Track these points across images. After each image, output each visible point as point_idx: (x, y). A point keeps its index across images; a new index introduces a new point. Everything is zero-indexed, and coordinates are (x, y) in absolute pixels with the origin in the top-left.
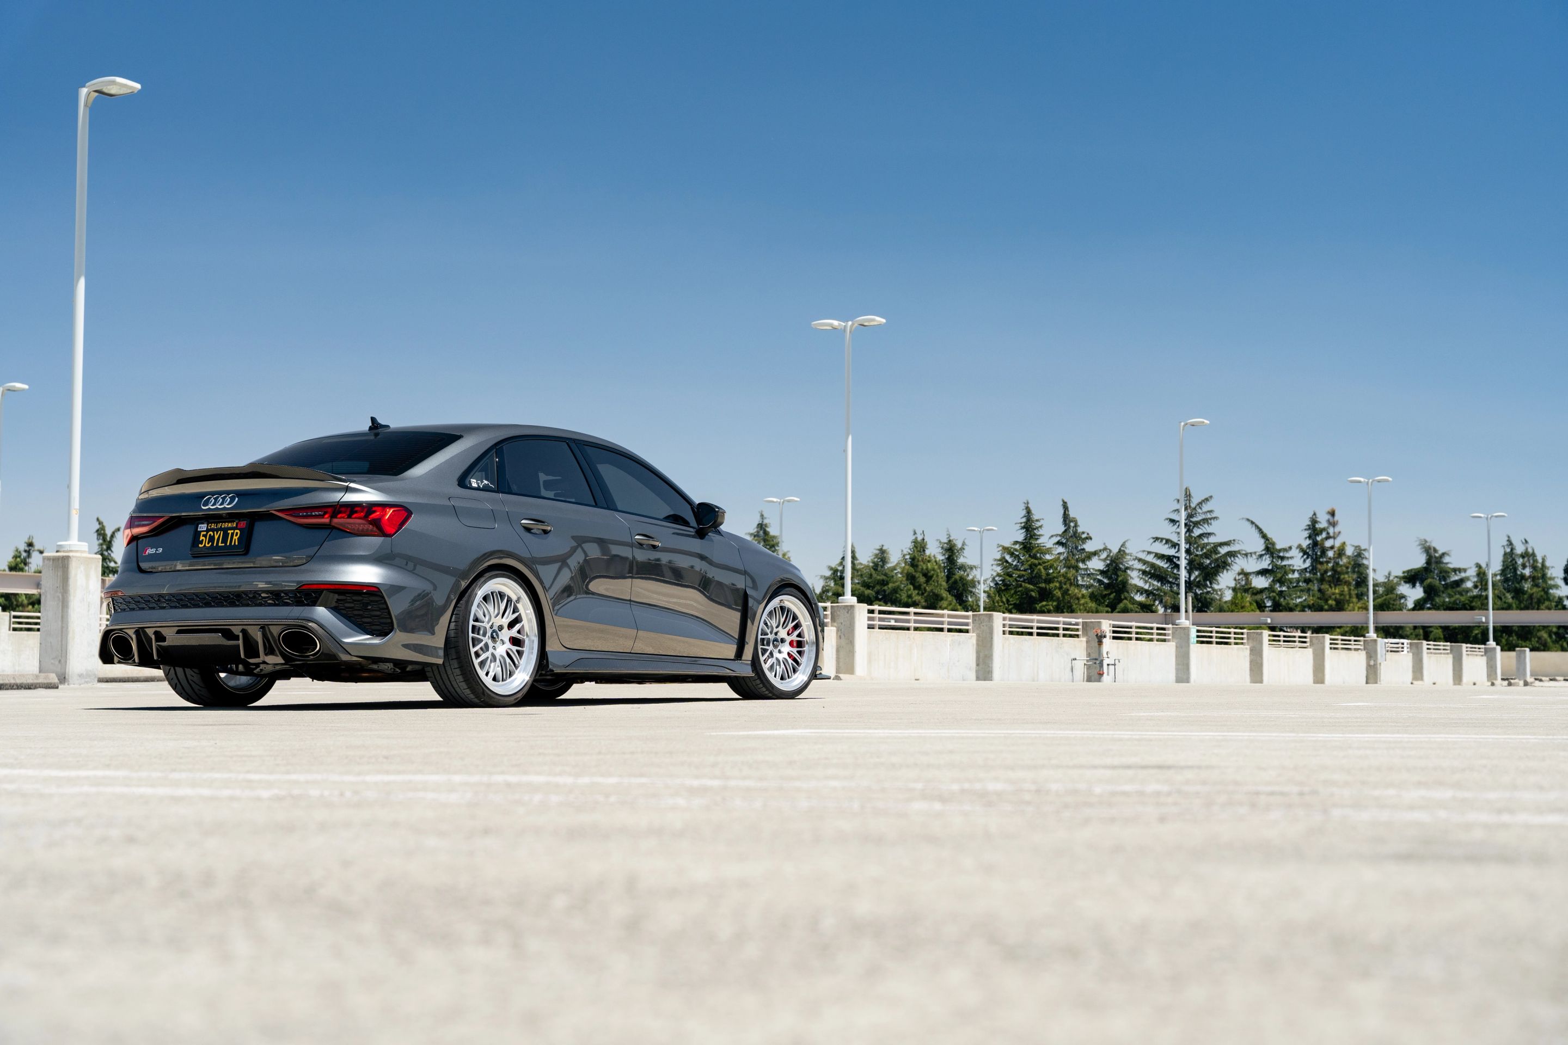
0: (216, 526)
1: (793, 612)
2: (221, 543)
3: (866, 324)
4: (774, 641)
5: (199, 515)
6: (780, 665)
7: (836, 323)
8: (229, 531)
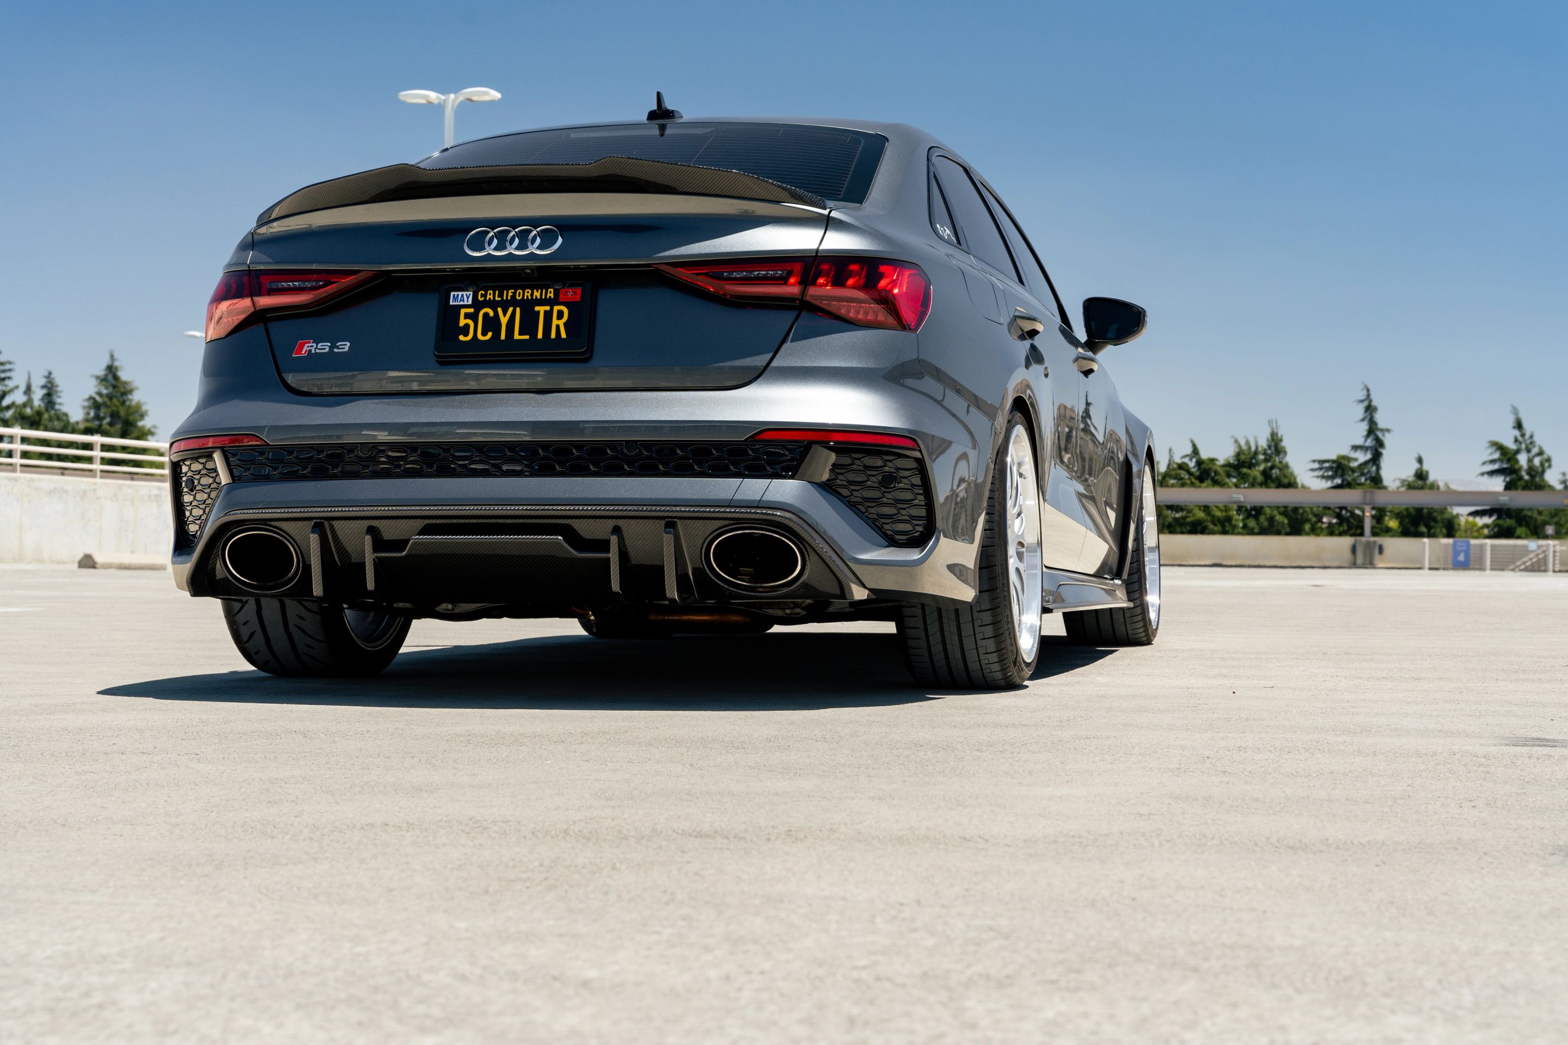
0: (501, 295)
2: (520, 334)
3: (475, 98)
5: (444, 270)
7: (433, 96)
8: (537, 308)
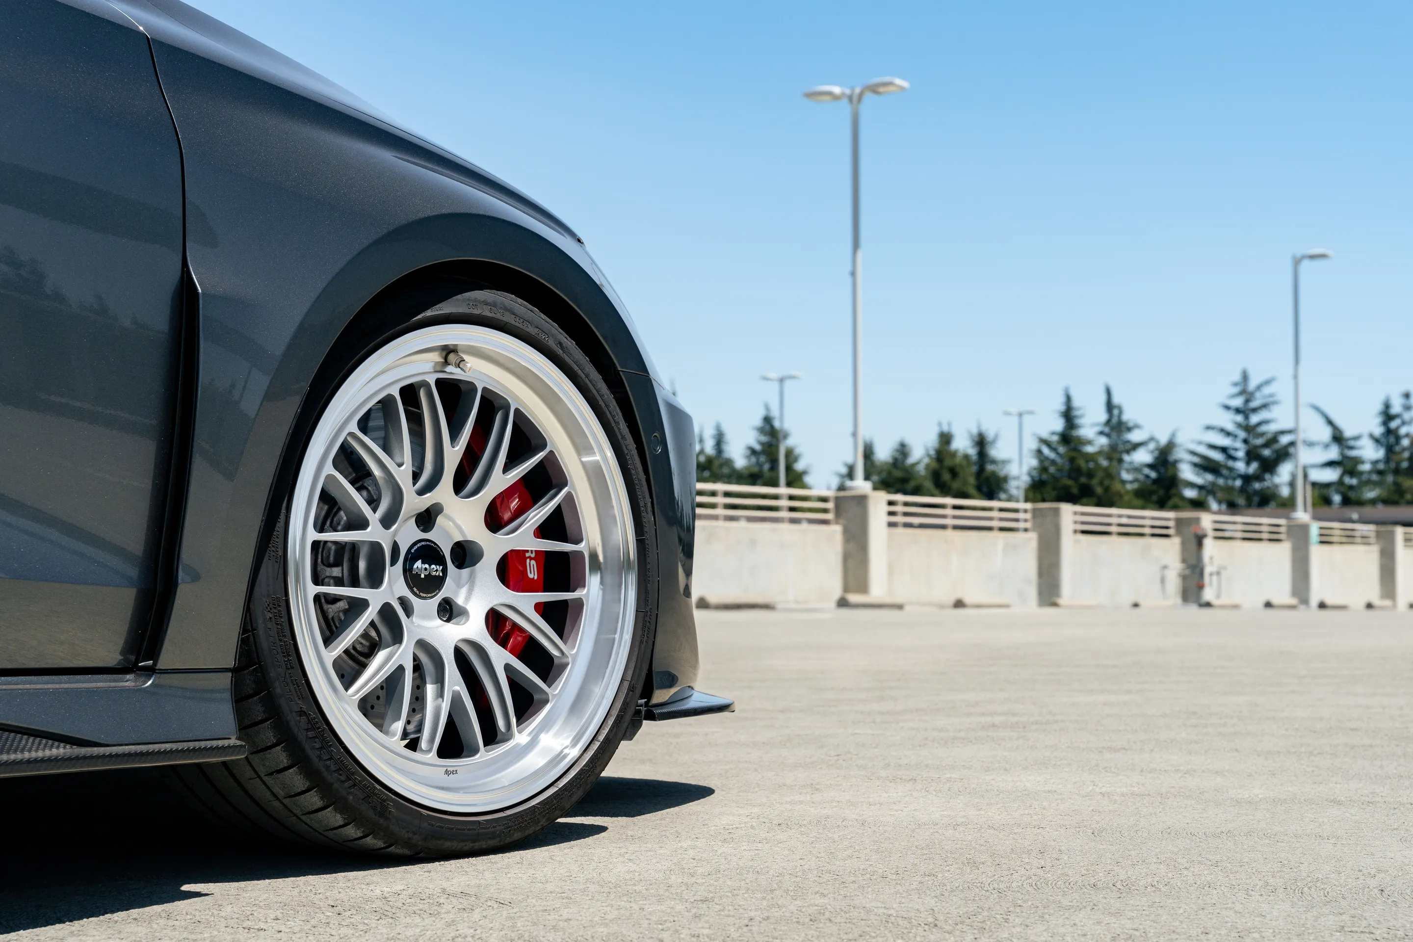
1: (517, 411)
4: (411, 558)
6: (440, 680)
